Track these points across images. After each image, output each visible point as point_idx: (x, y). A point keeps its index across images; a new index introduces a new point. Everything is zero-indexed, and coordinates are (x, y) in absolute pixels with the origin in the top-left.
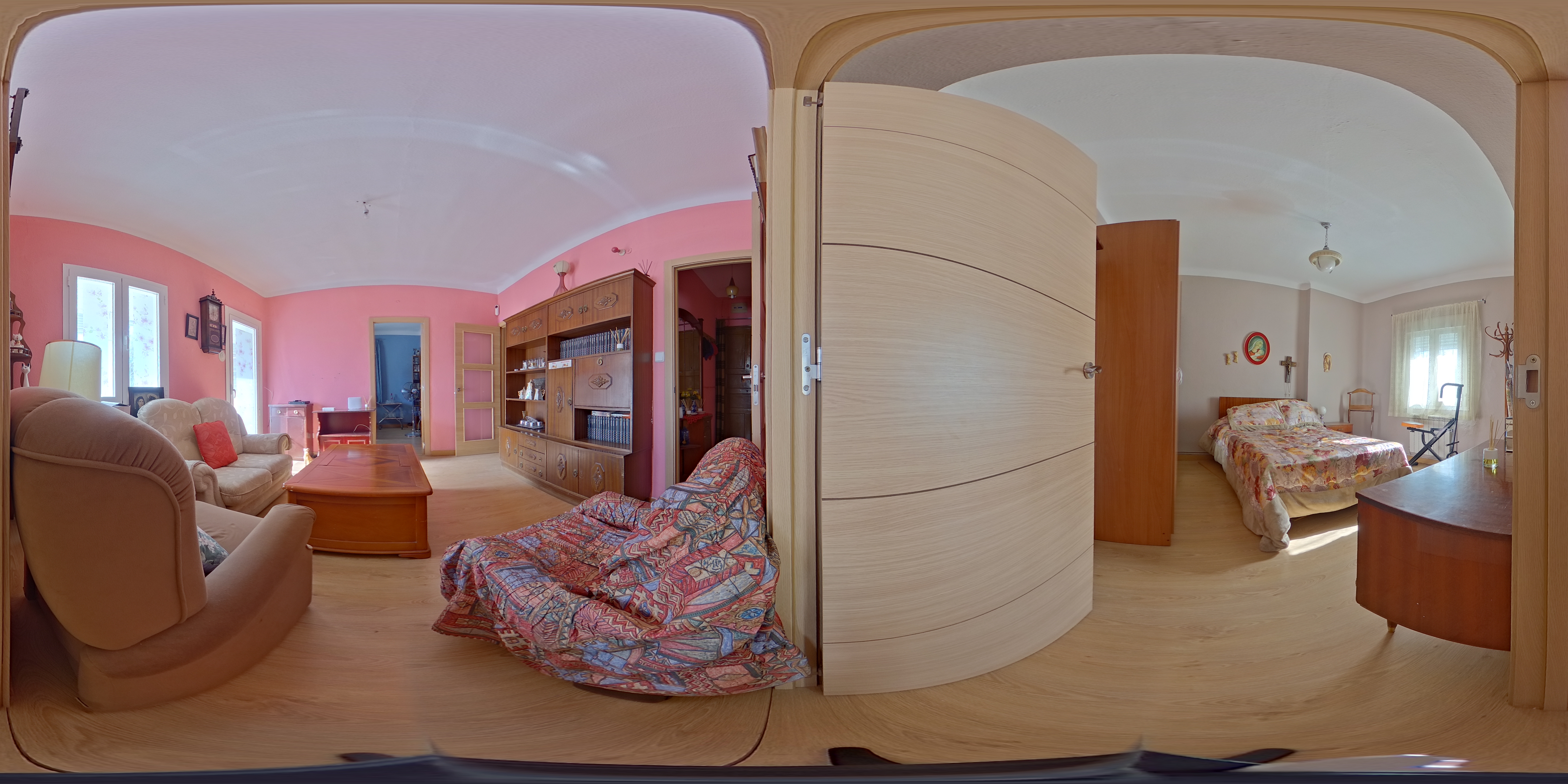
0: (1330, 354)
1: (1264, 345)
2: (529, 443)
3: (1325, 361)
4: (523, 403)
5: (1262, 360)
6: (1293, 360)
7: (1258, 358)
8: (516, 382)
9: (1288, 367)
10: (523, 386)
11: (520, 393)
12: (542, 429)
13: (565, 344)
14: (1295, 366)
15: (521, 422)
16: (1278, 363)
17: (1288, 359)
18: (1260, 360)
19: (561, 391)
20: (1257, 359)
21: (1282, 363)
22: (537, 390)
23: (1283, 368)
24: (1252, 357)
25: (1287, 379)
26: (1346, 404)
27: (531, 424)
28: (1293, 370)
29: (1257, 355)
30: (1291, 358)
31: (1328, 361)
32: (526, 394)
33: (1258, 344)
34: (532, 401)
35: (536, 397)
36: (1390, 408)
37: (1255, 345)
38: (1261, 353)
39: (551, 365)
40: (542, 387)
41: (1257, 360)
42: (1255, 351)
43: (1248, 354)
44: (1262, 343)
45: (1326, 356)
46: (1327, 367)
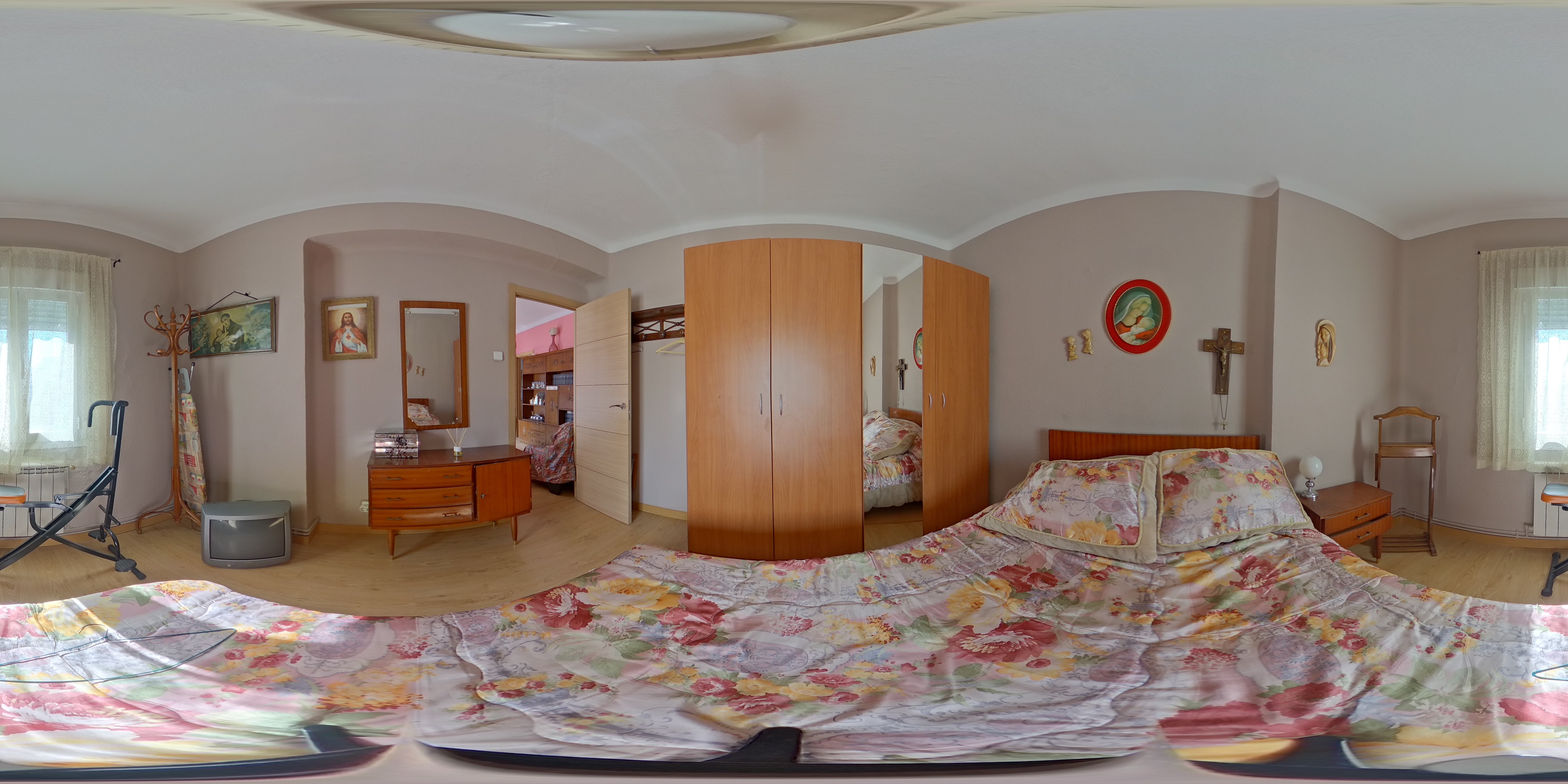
0: (1331, 323)
1: (1154, 306)
2: (536, 428)
3: (1320, 340)
4: (532, 407)
5: (1151, 341)
6: (1235, 337)
7: (1139, 337)
8: (529, 394)
9: (1221, 354)
10: (532, 397)
11: (531, 401)
12: (543, 421)
13: (555, 376)
14: (1241, 352)
15: (532, 417)
16: (1196, 345)
17: (1224, 334)
18: (1144, 342)
19: (553, 401)
20: (1137, 339)
21: (1206, 346)
22: (540, 400)
23: (1207, 360)
24: (1124, 336)
25: (1221, 384)
26: (1369, 438)
27: (537, 418)
28: (1236, 363)
29: (1137, 330)
30: (1228, 332)
31: (1327, 339)
32: (535, 402)
33: (1141, 303)
34: (538, 406)
35: (540, 403)
36: (1482, 450)
37: (1131, 309)
38: (1147, 324)
39: (548, 388)
40: (543, 399)
41: (1138, 343)
42: (1130, 321)
43: (1113, 329)
44: (1149, 301)
45: (1321, 327)
46: (1325, 352)
